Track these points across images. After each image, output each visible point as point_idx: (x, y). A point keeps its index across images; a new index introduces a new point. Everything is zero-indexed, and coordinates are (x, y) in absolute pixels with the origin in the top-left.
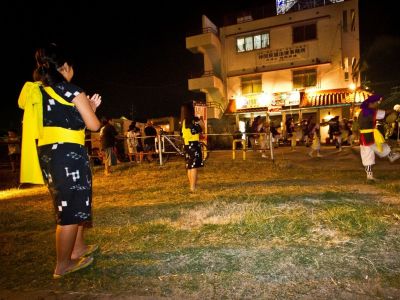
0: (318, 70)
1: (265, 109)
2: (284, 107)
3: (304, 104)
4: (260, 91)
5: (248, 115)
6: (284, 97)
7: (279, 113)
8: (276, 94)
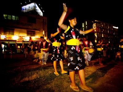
0: (36, 32)
1: (15, 41)
2: (23, 41)
3: (31, 41)
4: (13, 34)
5: (7, 42)
6: (24, 38)
7: (21, 43)
8: (20, 36)
